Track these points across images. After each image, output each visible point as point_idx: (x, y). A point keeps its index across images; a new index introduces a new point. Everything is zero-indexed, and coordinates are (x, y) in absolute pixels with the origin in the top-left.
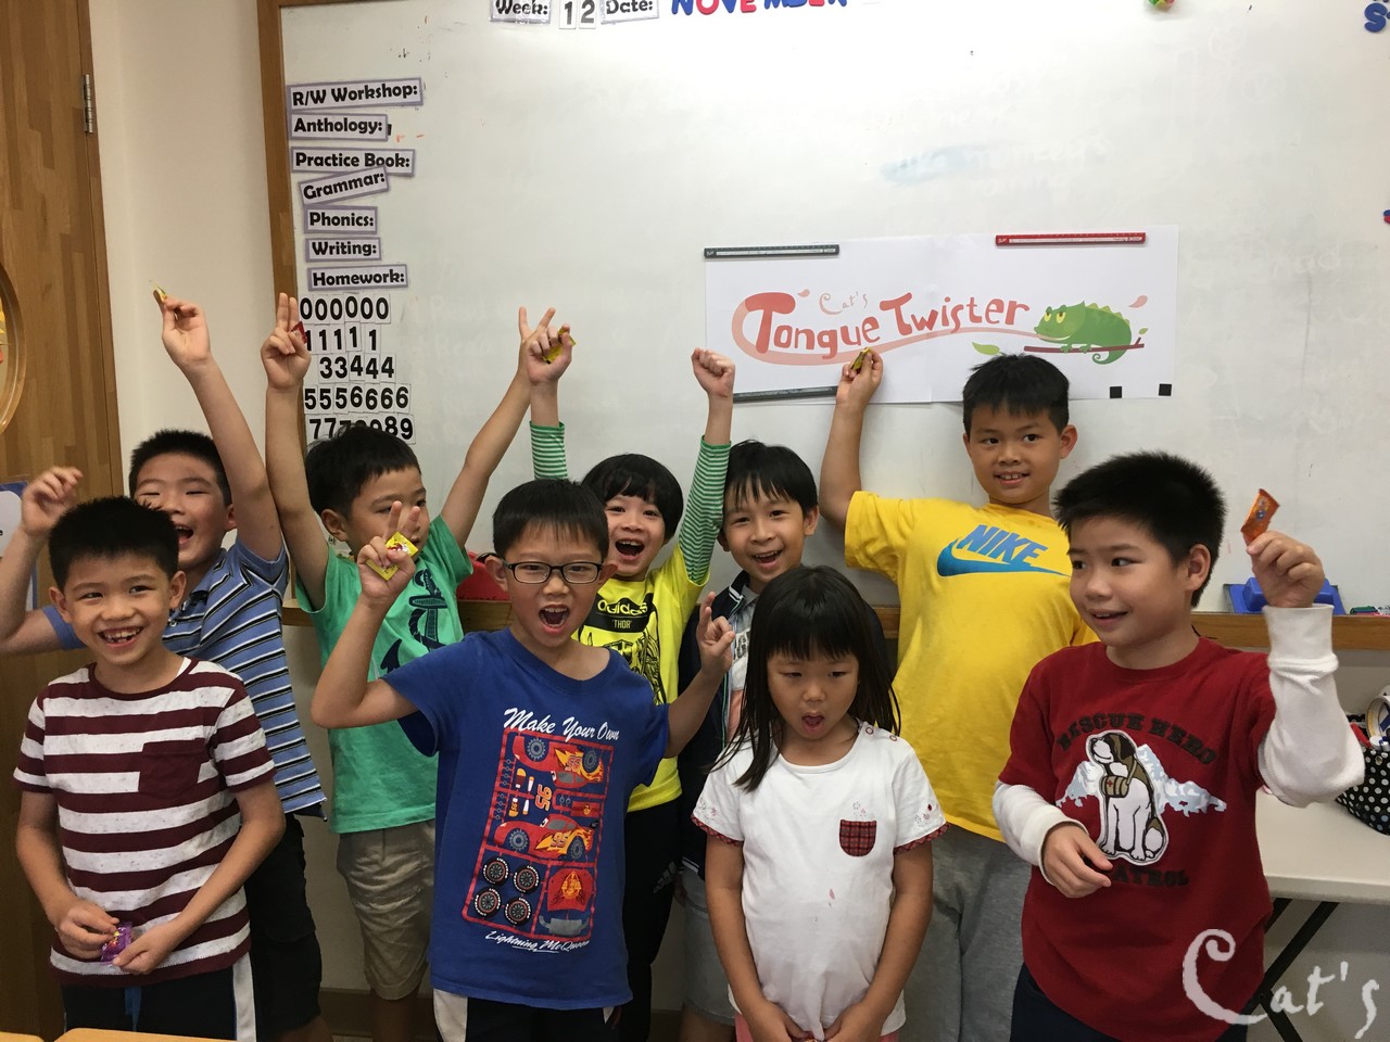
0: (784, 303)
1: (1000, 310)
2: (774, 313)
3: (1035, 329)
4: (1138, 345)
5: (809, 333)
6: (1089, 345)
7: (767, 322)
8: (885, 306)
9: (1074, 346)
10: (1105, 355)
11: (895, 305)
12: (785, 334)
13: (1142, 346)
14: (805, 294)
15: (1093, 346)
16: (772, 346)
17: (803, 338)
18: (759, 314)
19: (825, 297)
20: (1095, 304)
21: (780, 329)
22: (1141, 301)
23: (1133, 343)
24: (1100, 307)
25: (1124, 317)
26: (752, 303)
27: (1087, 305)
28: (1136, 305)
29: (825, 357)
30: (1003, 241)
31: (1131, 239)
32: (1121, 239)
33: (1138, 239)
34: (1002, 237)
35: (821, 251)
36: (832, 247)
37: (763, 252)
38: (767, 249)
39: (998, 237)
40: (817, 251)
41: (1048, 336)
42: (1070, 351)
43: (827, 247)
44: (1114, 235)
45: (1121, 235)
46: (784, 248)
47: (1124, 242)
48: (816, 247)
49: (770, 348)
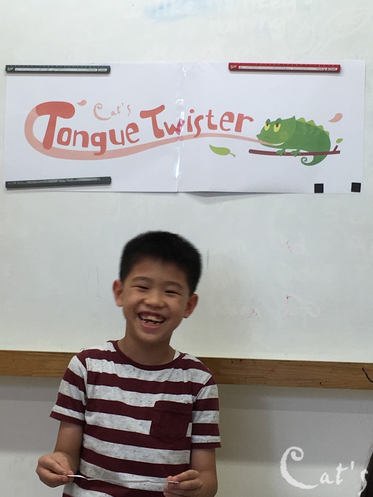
0: (65, 109)
1: (231, 120)
2: (58, 118)
3: (258, 136)
4: (336, 152)
5: (84, 134)
6: (298, 150)
7: (52, 124)
8: (144, 114)
9: (287, 151)
10: (310, 158)
11: (151, 114)
12: (66, 134)
13: (339, 152)
14: (83, 103)
15: (301, 151)
16: (55, 144)
17: (80, 138)
18: (46, 118)
19: (98, 106)
20: (303, 119)
21: (62, 130)
22: (338, 117)
23: (332, 150)
24: (307, 121)
25: (325, 129)
26: (41, 109)
27: (297, 119)
28: (333, 121)
29: (96, 154)
30: (234, 68)
31: (330, 69)
32: (322, 69)
33: (336, 69)
34: (233, 64)
35: (96, 70)
36: (105, 67)
37: (51, 70)
38: (55, 67)
39: (230, 64)
40: (92, 70)
41: (268, 142)
42: (284, 155)
43: (101, 67)
44: (317, 66)
45: (322, 66)
46: (67, 67)
47: (324, 72)
48: (92, 67)
49: (53, 146)
